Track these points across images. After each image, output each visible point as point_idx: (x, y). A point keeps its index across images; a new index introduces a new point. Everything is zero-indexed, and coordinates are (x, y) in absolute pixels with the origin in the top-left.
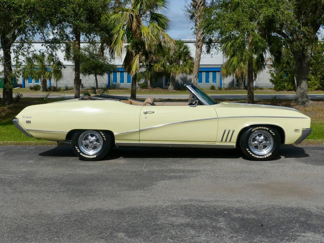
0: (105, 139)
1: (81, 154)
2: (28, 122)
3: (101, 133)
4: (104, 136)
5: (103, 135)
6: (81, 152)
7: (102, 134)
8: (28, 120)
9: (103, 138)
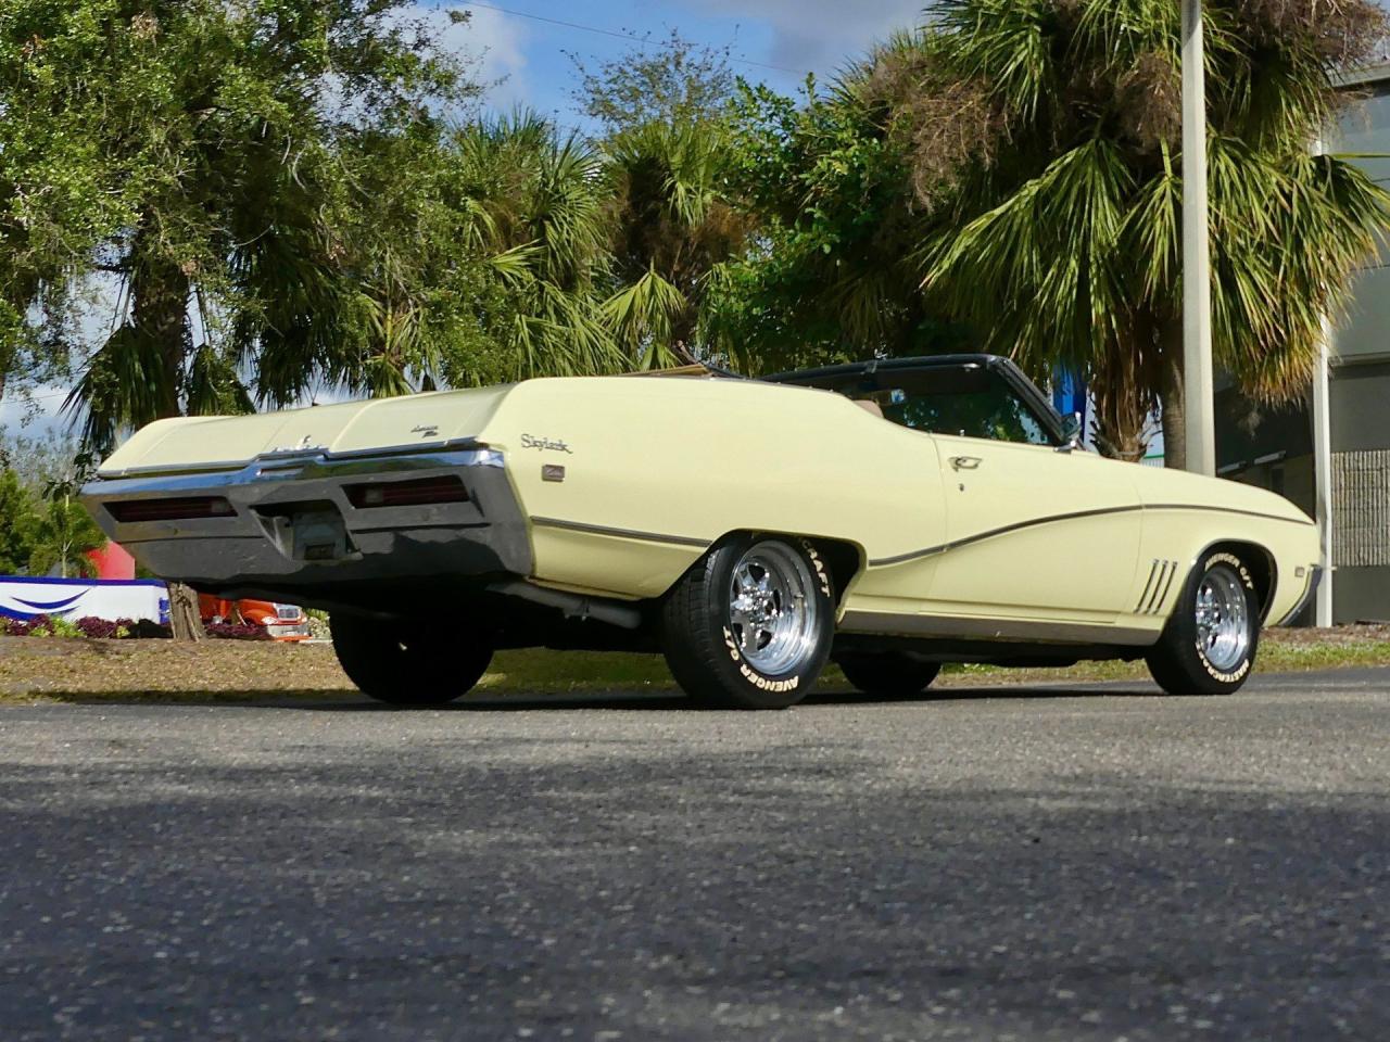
0: (826, 590)
1: (744, 670)
2: (553, 474)
3: (814, 555)
4: (823, 576)
5: (819, 565)
6: (743, 660)
7: (816, 563)
8: (555, 458)
9: (818, 583)
